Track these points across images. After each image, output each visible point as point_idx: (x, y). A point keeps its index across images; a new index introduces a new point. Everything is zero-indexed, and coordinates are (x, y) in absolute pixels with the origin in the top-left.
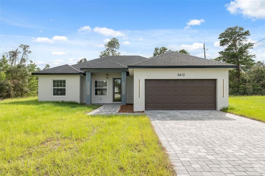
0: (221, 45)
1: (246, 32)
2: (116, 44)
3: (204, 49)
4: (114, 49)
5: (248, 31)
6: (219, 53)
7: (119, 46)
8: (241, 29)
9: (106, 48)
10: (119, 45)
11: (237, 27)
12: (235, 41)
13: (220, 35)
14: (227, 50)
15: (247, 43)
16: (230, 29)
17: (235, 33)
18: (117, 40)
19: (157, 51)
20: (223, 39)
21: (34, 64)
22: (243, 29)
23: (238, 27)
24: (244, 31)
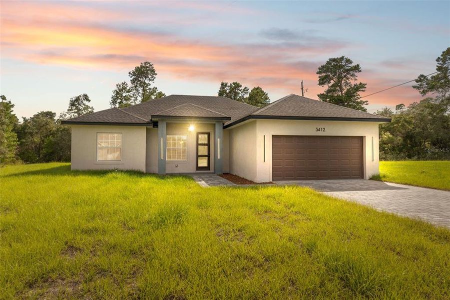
0: (320, 84)
1: (355, 67)
2: (149, 72)
3: (302, 89)
4: (147, 82)
5: (358, 65)
6: (318, 95)
7: (155, 76)
8: (349, 61)
9: (132, 79)
10: (156, 74)
11: (342, 58)
12: (340, 78)
13: (319, 69)
14: (329, 91)
15: (358, 83)
16: (334, 60)
17: (341, 67)
18: (151, 65)
19: (224, 88)
20: (324, 74)
21: (10, 102)
22: (351, 63)
23: (345, 57)
24: (352, 65)
